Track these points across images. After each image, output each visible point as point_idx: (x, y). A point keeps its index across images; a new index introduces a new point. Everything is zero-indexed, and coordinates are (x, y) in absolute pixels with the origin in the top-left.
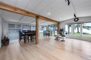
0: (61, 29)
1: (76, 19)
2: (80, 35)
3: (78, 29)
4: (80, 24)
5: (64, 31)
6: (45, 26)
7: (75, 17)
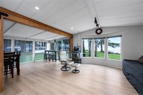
0: (76, 48)
1: (99, 31)
2: (105, 58)
3: (102, 46)
4: (105, 39)
5: (80, 51)
6: (49, 41)
7: (97, 25)
